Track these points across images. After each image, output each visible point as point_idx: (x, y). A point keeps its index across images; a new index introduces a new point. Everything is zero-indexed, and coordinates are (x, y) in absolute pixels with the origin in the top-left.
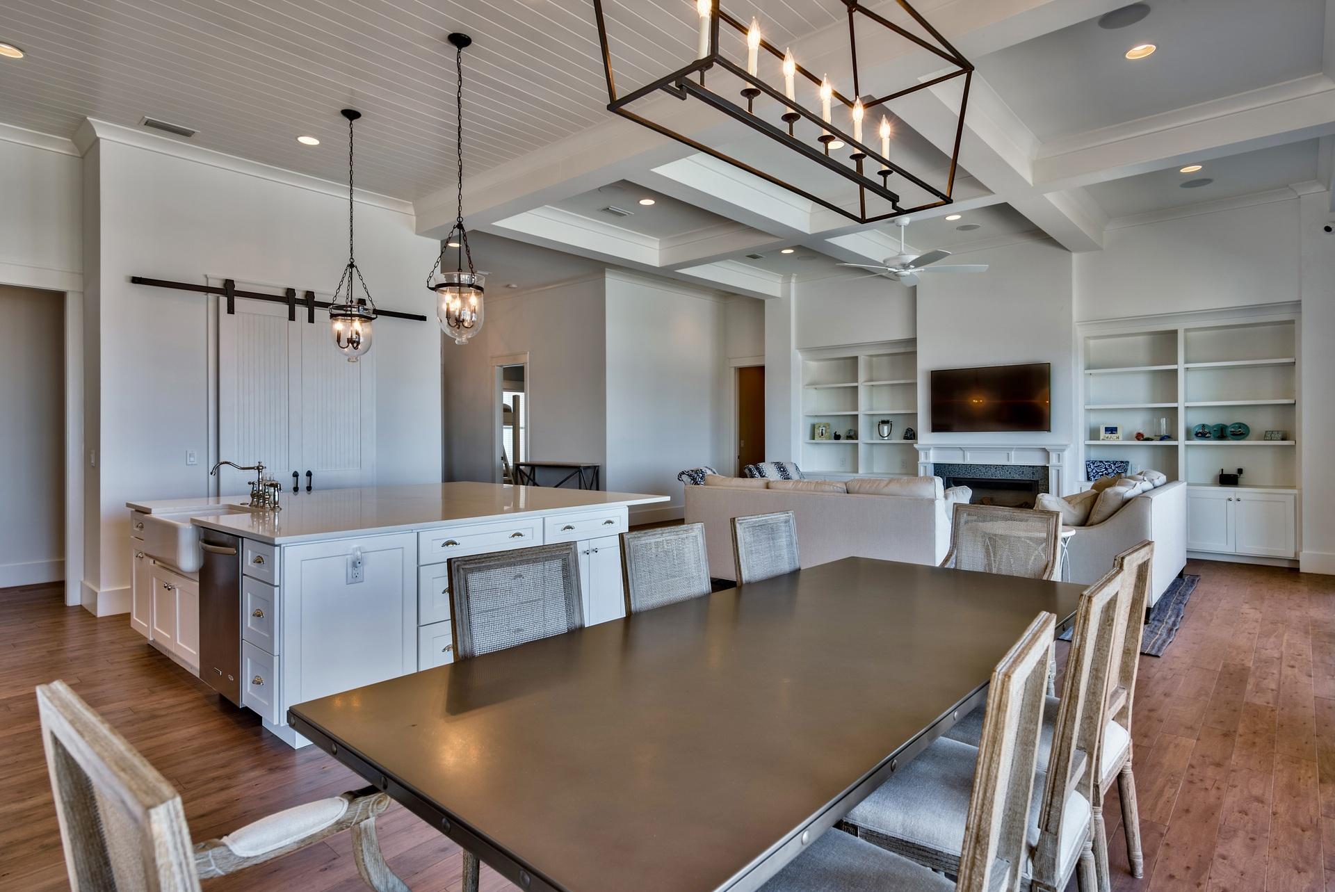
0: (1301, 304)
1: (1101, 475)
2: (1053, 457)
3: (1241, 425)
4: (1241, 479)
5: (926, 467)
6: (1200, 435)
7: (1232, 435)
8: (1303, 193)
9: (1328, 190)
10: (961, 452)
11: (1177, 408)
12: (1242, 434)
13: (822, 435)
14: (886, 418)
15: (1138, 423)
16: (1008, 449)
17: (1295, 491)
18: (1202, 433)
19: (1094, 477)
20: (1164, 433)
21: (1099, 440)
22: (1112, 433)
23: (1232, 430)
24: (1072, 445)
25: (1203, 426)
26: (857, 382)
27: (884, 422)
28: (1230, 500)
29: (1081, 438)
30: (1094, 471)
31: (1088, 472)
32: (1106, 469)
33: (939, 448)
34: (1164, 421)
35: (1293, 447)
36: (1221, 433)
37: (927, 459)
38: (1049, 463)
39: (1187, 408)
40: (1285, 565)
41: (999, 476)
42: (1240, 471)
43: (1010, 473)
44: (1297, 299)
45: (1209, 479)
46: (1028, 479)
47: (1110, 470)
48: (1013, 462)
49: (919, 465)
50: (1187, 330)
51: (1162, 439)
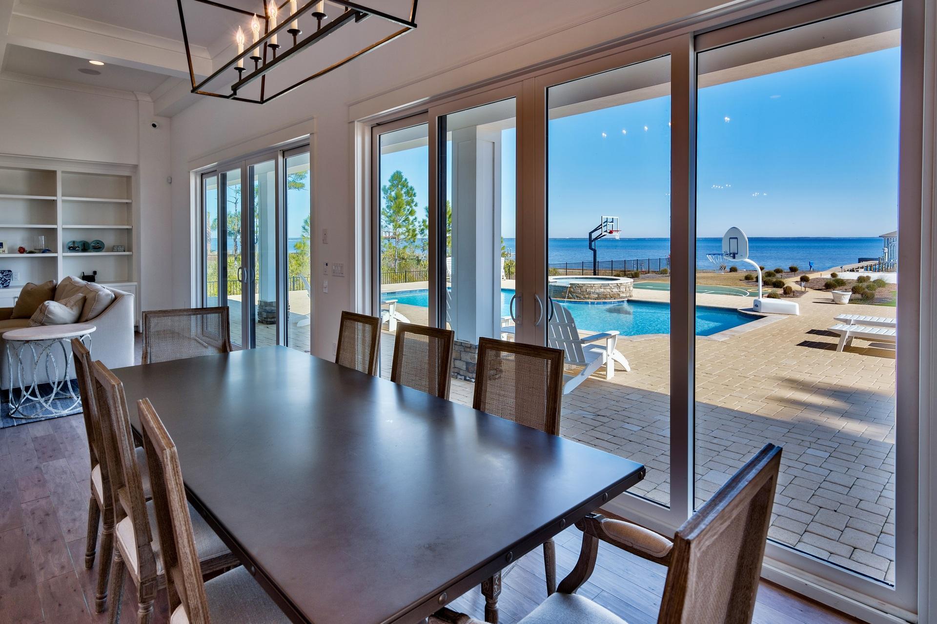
0: (138, 167)
3: (98, 242)
4: (97, 277)
7: (93, 248)
8: (140, 99)
9: (154, 102)
11: (56, 229)
12: (100, 248)
17: (137, 284)
18: (73, 248)
20: (43, 247)
23: (94, 245)
25: (74, 242)
34: (43, 238)
35: (131, 256)
36: (85, 247)
39: (63, 229)
42: (95, 273)
44: (135, 163)
50: (63, 172)
51: (42, 252)
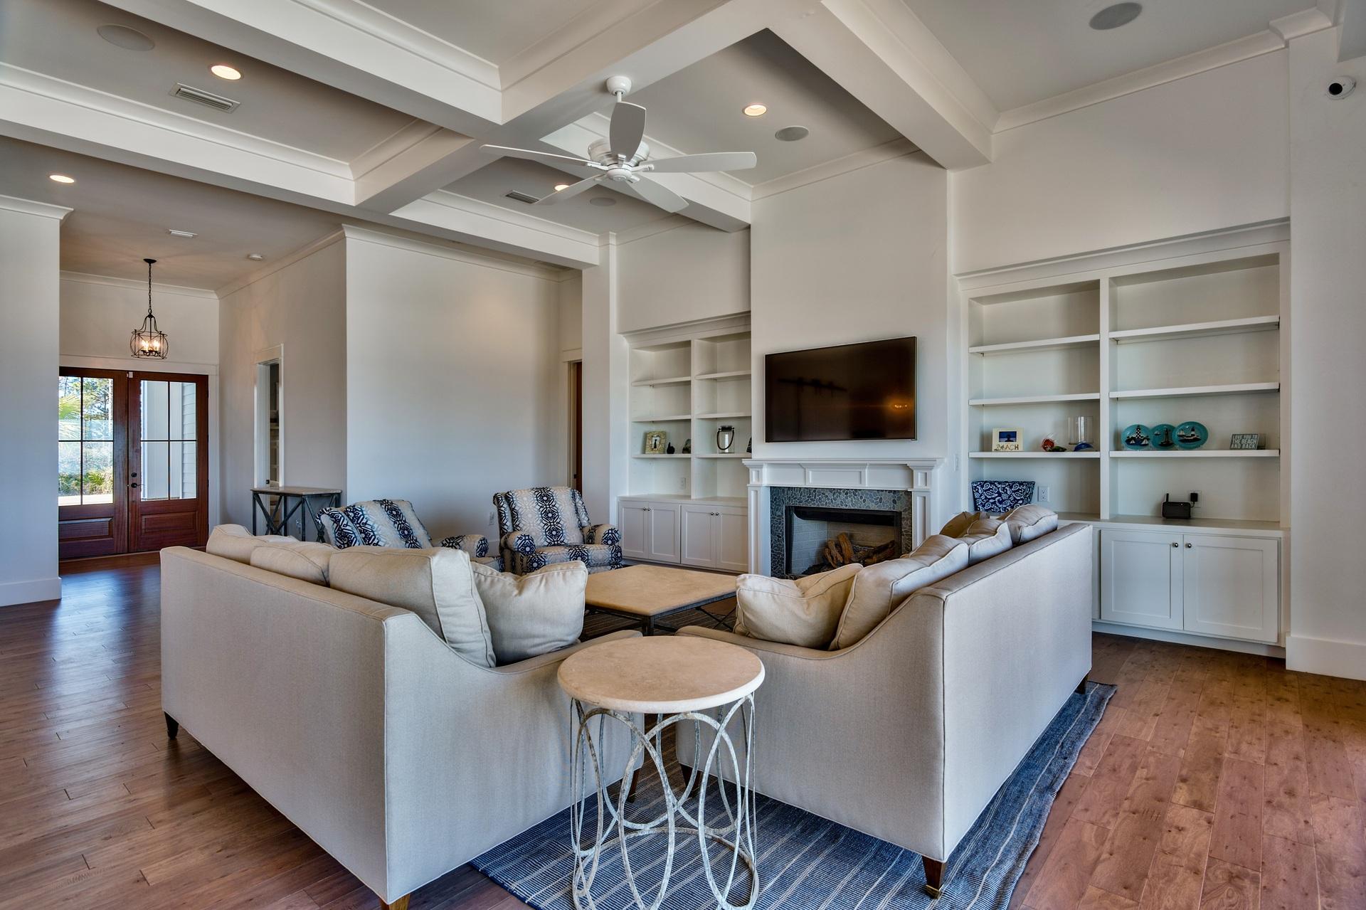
0: (1289, 226)
1: (992, 503)
2: (919, 476)
3: (1194, 426)
4: (1196, 510)
5: (757, 491)
6: (1133, 442)
7: (1181, 441)
8: (1293, 35)
9: (1335, 24)
10: (802, 470)
11: (1098, 401)
12: (1196, 440)
13: (655, 447)
14: (727, 424)
15: (1046, 425)
16: (859, 466)
17: (1279, 534)
18: (1135, 439)
19: (984, 506)
20: (1082, 438)
21: (991, 451)
22: (1009, 441)
23: (1182, 433)
24: (946, 460)
25: (1138, 428)
26: (689, 374)
27: (725, 429)
28: (1175, 545)
29: (965, 448)
30: (983, 497)
31: (975, 499)
32: (1000, 495)
33: (775, 464)
34: (1082, 422)
35: (1277, 459)
36: (1165, 438)
37: (759, 481)
38: (912, 487)
40: (1263, 652)
41: (850, 504)
42: (1194, 497)
43: (864, 501)
44: (1281, 215)
45: (1147, 509)
46: (887, 509)
47: (1004, 496)
48: (867, 484)
49: (749, 489)
50: (1116, 281)
51: (1078, 448)
